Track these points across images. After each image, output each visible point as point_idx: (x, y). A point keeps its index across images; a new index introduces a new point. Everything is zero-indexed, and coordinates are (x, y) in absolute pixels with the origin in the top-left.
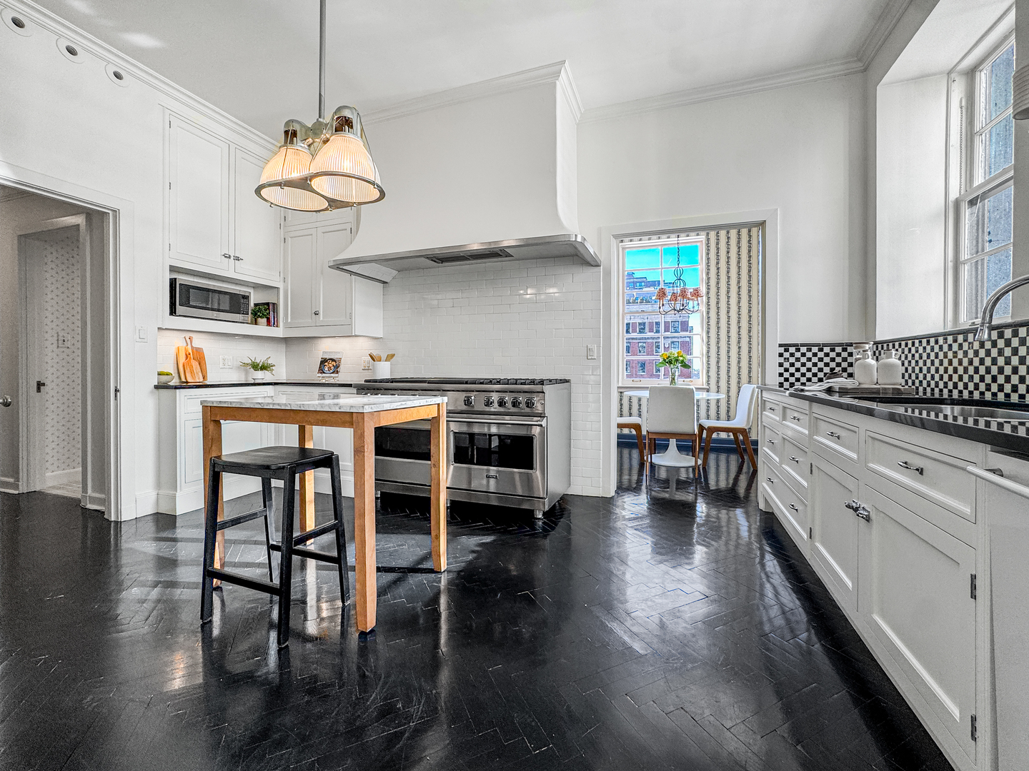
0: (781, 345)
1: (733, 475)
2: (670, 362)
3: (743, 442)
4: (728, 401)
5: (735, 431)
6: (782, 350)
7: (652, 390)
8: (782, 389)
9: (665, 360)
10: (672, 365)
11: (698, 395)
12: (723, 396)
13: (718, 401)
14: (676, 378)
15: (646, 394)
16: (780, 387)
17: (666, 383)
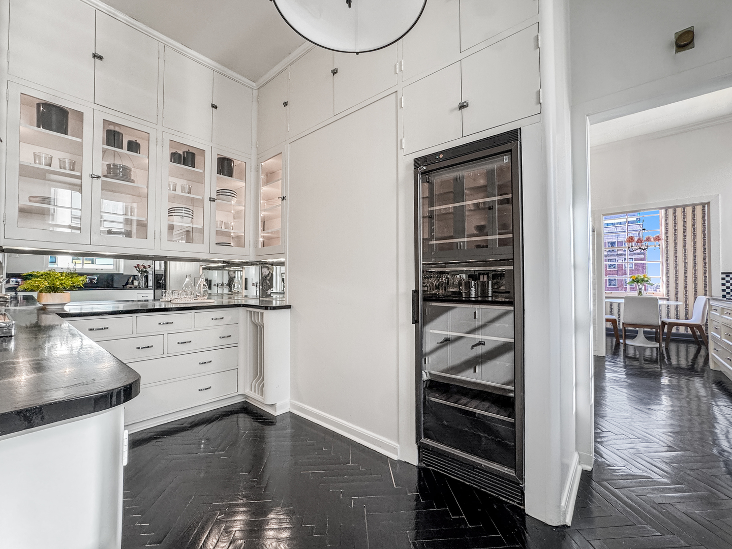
0: (722, 273)
1: (691, 356)
2: (638, 282)
3: (700, 337)
4: (686, 307)
5: (692, 327)
6: (724, 276)
7: (626, 298)
8: (725, 299)
9: (634, 280)
10: (639, 284)
11: (660, 302)
12: (681, 303)
13: (677, 307)
14: (642, 291)
15: (622, 301)
16: (723, 297)
17: (635, 294)
